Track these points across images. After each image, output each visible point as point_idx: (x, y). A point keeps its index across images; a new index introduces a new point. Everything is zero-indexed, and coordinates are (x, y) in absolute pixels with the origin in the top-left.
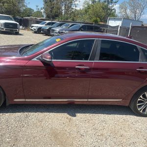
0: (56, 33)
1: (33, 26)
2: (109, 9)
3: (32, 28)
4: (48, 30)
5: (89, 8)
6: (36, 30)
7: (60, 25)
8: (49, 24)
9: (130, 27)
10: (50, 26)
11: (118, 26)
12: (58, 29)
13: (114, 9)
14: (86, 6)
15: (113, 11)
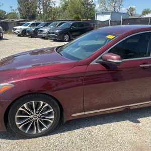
0: (45, 33)
1: (16, 29)
2: (89, 5)
3: (15, 31)
4: (34, 31)
5: (66, 5)
6: (20, 33)
7: (47, 25)
8: (33, 25)
9: (121, 20)
10: (35, 27)
11: (108, 20)
12: (46, 30)
13: (94, 4)
14: (63, 3)
15: (93, 6)
